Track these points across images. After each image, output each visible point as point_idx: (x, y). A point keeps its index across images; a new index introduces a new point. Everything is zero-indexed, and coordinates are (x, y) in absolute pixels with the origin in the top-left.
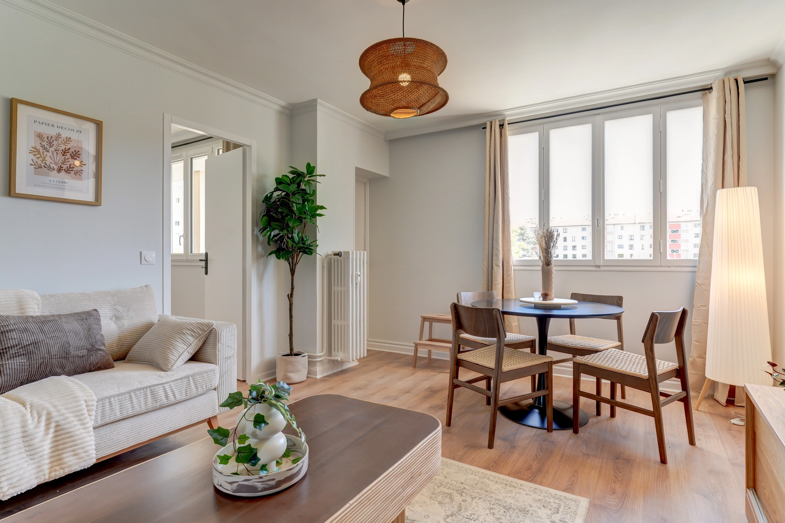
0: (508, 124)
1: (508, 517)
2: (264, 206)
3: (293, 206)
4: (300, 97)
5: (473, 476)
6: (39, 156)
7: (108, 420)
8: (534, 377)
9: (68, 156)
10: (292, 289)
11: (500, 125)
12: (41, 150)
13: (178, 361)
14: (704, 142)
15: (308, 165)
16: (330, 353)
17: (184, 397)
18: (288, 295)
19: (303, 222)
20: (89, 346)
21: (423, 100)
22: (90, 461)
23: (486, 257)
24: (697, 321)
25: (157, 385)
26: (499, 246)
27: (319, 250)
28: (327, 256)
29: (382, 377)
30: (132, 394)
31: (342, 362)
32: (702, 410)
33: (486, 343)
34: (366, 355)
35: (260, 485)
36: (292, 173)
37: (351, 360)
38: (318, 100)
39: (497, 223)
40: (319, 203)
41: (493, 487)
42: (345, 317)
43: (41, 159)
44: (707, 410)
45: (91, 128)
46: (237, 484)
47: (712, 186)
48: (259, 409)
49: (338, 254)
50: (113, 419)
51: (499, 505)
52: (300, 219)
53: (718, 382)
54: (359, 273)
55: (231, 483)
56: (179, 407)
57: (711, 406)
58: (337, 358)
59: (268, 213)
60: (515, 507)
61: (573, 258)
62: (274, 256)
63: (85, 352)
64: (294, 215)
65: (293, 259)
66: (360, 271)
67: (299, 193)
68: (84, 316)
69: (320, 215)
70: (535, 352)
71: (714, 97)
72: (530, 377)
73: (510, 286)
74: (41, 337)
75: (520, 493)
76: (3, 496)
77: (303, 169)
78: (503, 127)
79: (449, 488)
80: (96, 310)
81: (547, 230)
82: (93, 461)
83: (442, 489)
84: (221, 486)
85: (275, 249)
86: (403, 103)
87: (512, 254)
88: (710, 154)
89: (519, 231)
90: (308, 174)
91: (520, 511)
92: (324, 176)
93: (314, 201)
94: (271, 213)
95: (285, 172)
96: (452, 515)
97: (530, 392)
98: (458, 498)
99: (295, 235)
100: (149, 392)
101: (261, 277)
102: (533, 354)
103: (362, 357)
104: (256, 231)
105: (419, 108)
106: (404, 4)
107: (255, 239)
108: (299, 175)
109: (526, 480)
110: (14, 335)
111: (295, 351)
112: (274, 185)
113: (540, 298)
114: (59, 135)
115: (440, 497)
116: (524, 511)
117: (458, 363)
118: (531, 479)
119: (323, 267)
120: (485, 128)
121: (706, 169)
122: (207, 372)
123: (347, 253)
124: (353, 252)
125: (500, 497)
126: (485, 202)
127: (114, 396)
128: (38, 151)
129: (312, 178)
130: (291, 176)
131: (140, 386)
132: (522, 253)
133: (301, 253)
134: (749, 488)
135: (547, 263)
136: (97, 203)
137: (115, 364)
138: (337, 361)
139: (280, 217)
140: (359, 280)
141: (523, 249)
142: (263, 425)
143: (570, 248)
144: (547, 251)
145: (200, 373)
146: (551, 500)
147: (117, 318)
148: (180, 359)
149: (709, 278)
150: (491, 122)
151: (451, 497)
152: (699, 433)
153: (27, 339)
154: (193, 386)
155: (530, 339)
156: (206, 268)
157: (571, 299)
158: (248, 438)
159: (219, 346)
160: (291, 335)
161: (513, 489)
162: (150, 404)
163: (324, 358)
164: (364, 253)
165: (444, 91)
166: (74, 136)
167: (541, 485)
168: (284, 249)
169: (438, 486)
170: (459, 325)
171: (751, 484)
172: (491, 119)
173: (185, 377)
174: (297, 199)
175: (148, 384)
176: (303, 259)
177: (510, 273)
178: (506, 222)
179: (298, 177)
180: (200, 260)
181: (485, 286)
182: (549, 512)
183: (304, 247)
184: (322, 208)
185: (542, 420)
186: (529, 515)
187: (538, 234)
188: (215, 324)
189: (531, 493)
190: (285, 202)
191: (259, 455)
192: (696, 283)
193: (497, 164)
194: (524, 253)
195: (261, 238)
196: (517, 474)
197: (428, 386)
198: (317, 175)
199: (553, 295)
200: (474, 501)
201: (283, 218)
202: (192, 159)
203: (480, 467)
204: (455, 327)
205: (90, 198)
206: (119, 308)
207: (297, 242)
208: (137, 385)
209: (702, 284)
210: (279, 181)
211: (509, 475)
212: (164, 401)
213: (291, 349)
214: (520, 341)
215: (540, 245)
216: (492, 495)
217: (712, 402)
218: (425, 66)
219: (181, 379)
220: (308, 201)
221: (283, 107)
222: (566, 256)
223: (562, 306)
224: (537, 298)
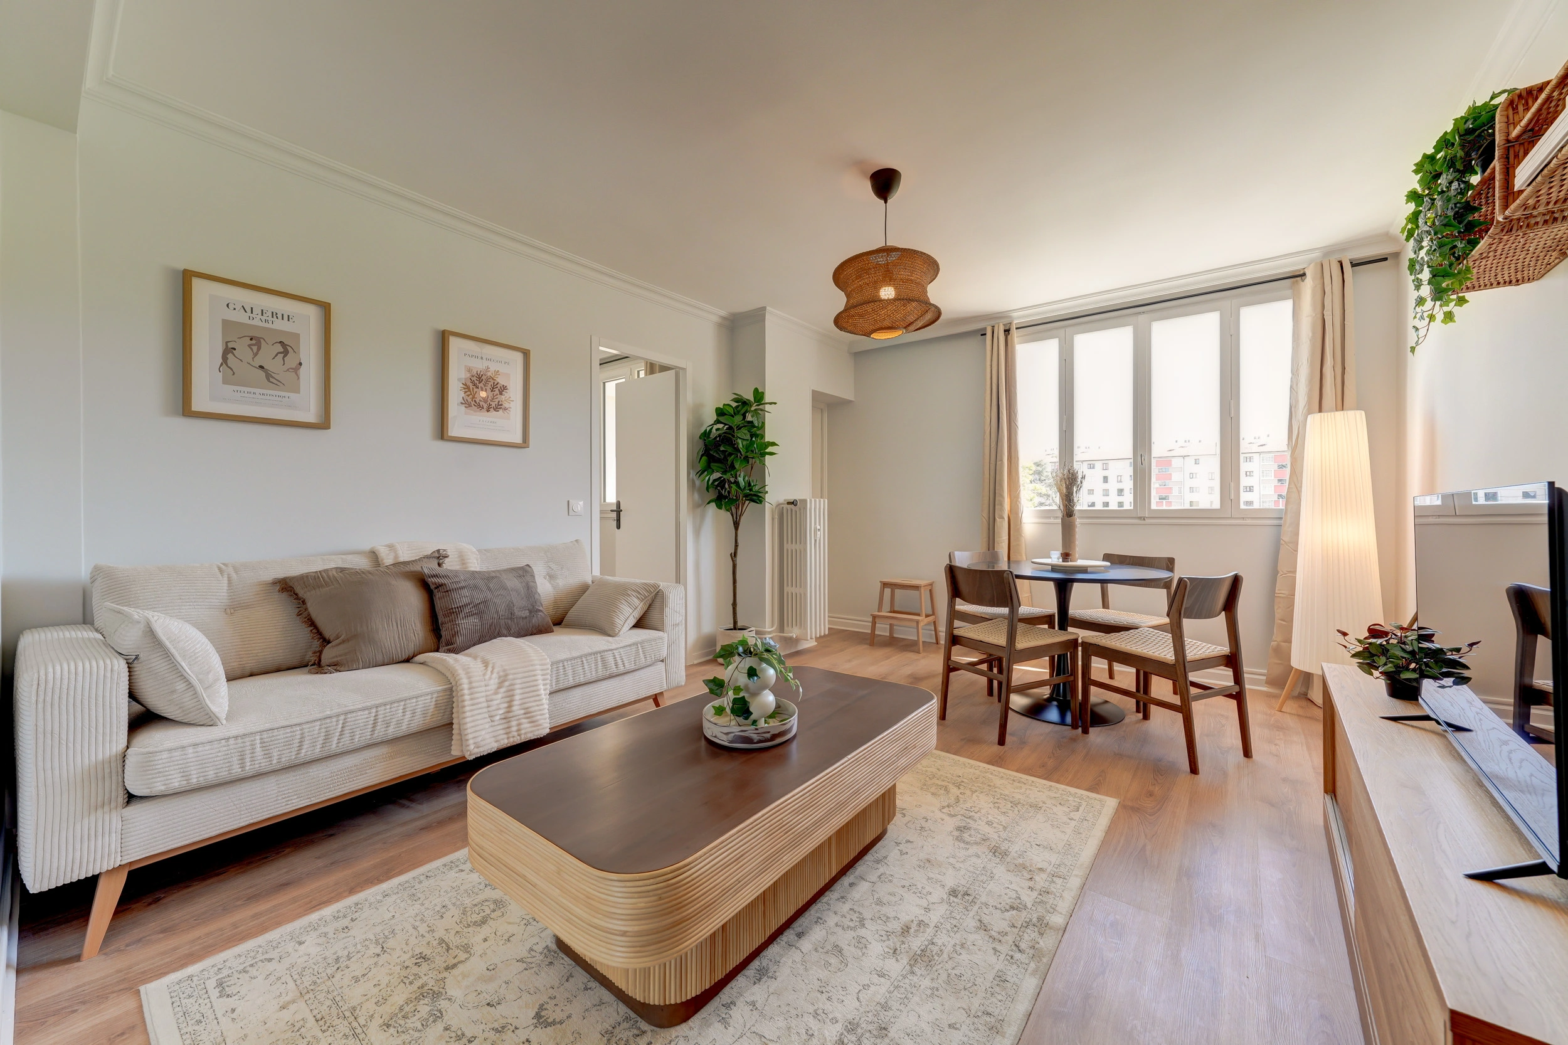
0: (1017, 328)
1: (1017, 812)
2: (701, 443)
3: (738, 444)
4: (744, 304)
5: (972, 770)
6: (469, 393)
7: (561, 686)
8: (1052, 659)
9: (497, 391)
10: (736, 546)
11: (1005, 331)
12: (471, 387)
13: (624, 628)
14: (1293, 348)
15: (756, 390)
16: (781, 628)
17: (633, 667)
18: (731, 554)
19: (750, 463)
20: (530, 607)
21: (911, 319)
22: (544, 730)
23: (986, 506)
24: (1283, 592)
25: (607, 651)
26: (1003, 491)
27: (768, 497)
28: (779, 505)
29: (850, 661)
30: (584, 659)
31: (796, 641)
32: (1288, 711)
33: (987, 617)
34: (827, 633)
35: (756, 737)
36: (736, 400)
37: (809, 638)
38: (768, 308)
39: (1002, 460)
40: (768, 439)
41: (998, 782)
42: (803, 584)
43: (471, 396)
44: (1294, 712)
45: (518, 357)
46: (733, 735)
47: (1304, 408)
48: (749, 662)
49: (793, 503)
50: (566, 685)
51: (1005, 800)
52: (746, 459)
53: (1313, 674)
54: (818, 527)
55: (727, 734)
56: (627, 678)
57: (1302, 707)
58: (791, 635)
59: (707, 452)
60: (1025, 803)
61: (1104, 507)
62: (713, 504)
63: (527, 613)
64: (739, 454)
65: (737, 508)
66: (820, 525)
67: (745, 426)
68: (521, 573)
69: (772, 454)
70: (1054, 628)
71: (1308, 287)
72: (1047, 658)
73: (1018, 547)
74: (489, 595)
75: (1030, 790)
76: (470, 755)
77: (749, 396)
78: (1009, 334)
79: (943, 781)
80: (528, 565)
81: (1069, 471)
82: (547, 731)
83: (935, 781)
84: (715, 737)
85: (714, 497)
86: (887, 323)
87: (1022, 502)
88: (1302, 364)
89: (1034, 468)
90: (755, 402)
91: (1031, 806)
92: (775, 403)
93: (763, 436)
94: (711, 453)
95: (726, 399)
96: (948, 806)
97: (1048, 678)
98: (954, 791)
99: (740, 480)
100: (599, 658)
101: (697, 532)
102: (1051, 630)
103: (823, 634)
104: (693, 474)
105: (905, 328)
106: (886, 202)
107: (692, 484)
108: (745, 403)
109: (1039, 777)
110: (465, 592)
111: (739, 624)
112: (715, 417)
113: (1058, 559)
114: (488, 368)
115: (933, 788)
116: (1036, 807)
117: (955, 640)
118: (1047, 777)
119: (773, 519)
120: (985, 334)
121: (1297, 385)
122: (655, 640)
123: (805, 501)
124: (811, 500)
125: (1007, 792)
126: (985, 433)
127: (567, 660)
128: (468, 388)
129: (761, 407)
130: (734, 404)
131: (590, 651)
132: (1037, 500)
133: (747, 502)
134: (1327, 793)
135: (1068, 512)
136: (524, 445)
137: (555, 628)
138: (791, 638)
139: (722, 457)
140: (818, 536)
141: (1040, 495)
142: (756, 678)
143: (1113, 493)
144: (1068, 500)
145: (649, 641)
146: (1069, 799)
147: (551, 577)
148: (626, 625)
149: (1296, 534)
150: (993, 326)
151: (946, 789)
152: (1278, 738)
153: (479, 597)
154: (642, 655)
155: (1047, 614)
156: (618, 520)
157: (1101, 560)
158: (742, 690)
159: (667, 611)
160: (734, 605)
161: (1023, 785)
162: (601, 673)
163: (774, 634)
164: (820, 501)
165: (936, 307)
166: (502, 368)
167: (1058, 783)
168: (726, 497)
169: (930, 778)
170: (956, 592)
171: (1330, 787)
172: (992, 323)
173: (633, 644)
174: (744, 434)
175: (597, 649)
176: (750, 507)
178: (1013, 459)
179: (743, 407)
180: (612, 511)
181: (985, 545)
182: (1067, 810)
183: (751, 495)
184: (773, 444)
185: (1063, 715)
186: (1042, 811)
187: (1057, 476)
188: (662, 585)
189: (1044, 791)
190: (727, 438)
191: (751, 709)
192: (1282, 541)
193: (1002, 382)
194: (1043, 500)
195: (698, 483)
196: (1028, 771)
197: (909, 672)
198: (767, 403)
199: (1077, 556)
200: (974, 795)
201: (726, 459)
202: (604, 383)
203: (981, 761)
204: (950, 594)
205: (518, 439)
206: (553, 566)
207: (742, 488)
208: (587, 650)
209: (1290, 542)
210: (720, 412)
211: (1017, 771)
212: (614, 670)
213: (735, 622)
214: (1033, 616)
215: (1059, 490)
216: (996, 790)
217: (1304, 703)
218: (913, 278)
219: (630, 646)
220: (756, 436)
221: (724, 318)
222: (1106, 504)
223: (1089, 569)
224: (1055, 558)
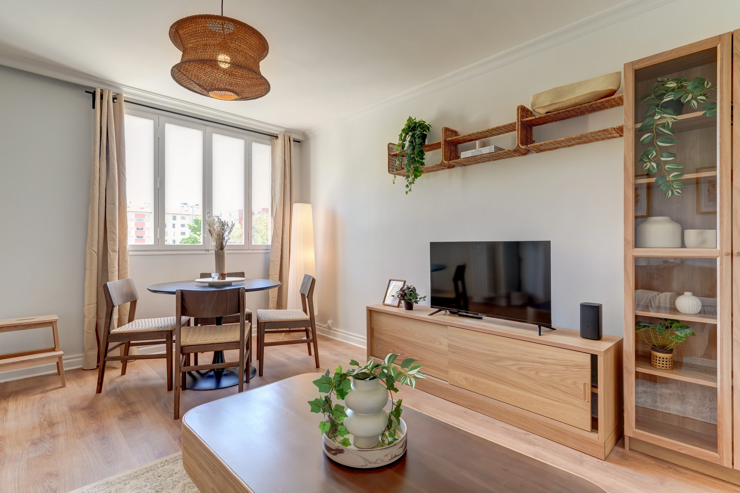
0: (124, 101)
11: (114, 98)
26: (116, 230)
47: (279, 198)
71: (279, 143)
73: (127, 273)
78: (117, 102)
88: (277, 178)
120: (92, 93)
121: (275, 187)
150: (102, 90)
157: (200, 278)
177: (126, 258)
178: (122, 204)
192: (270, 260)
209: (274, 261)
